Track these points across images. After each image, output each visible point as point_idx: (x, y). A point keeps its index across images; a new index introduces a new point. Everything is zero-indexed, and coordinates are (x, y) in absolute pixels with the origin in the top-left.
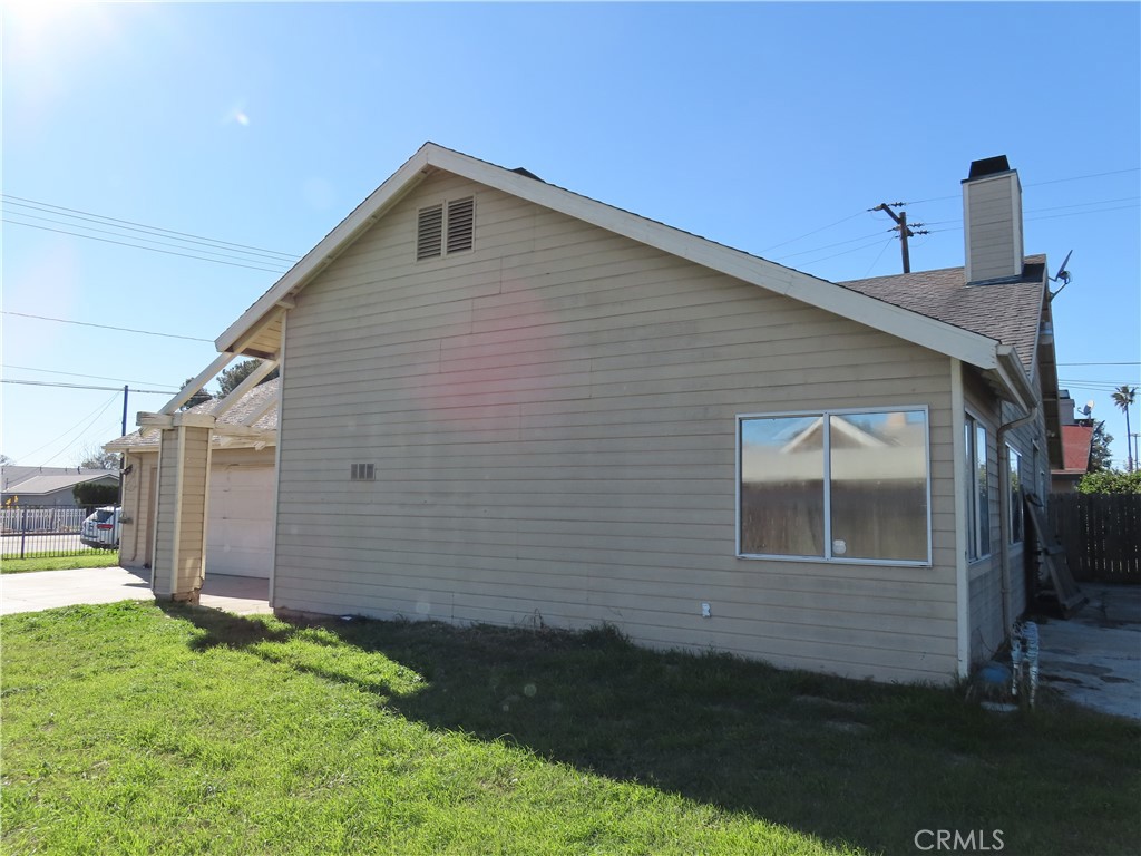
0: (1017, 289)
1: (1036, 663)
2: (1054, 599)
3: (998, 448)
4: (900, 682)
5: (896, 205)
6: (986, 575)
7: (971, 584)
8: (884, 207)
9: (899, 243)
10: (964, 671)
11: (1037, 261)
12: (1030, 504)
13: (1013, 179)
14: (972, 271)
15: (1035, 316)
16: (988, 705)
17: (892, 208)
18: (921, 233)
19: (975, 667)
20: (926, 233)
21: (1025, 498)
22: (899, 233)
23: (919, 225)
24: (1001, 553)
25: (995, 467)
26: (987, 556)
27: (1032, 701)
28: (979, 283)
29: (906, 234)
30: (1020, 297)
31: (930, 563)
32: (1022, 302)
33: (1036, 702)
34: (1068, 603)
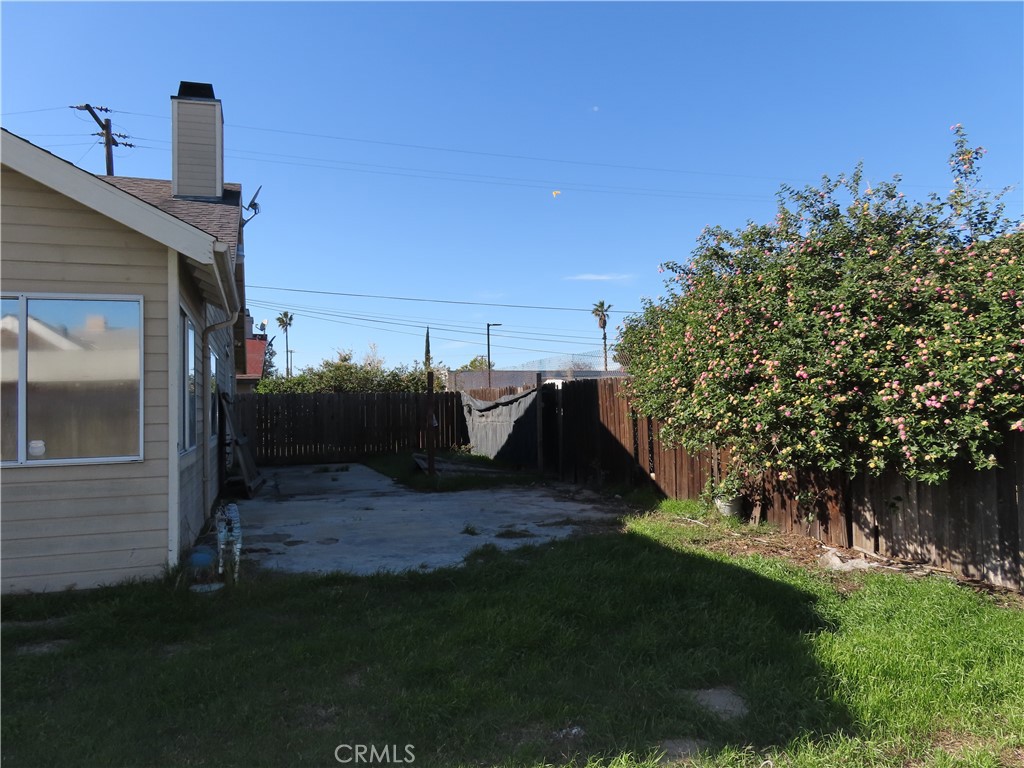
0: (219, 209)
1: (240, 540)
2: (241, 483)
3: (203, 347)
4: (107, 584)
5: (101, 110)
6: (192, 466)
7: (182, 474)
8: (88, 107)
9: (103, 150)
10: (173, 559)
11: (235, 189)
12: (224, 402)
13: (218, 108)
14: (178, 185)
15: (234, 234)
16: (197, 588)
17: (97, 112)
18: (126, 145)
19: (185, 554)
20: (131, 146)
21: (221, 396)
22: (103, 139)
23: (125, 137)
24: (203, 445)
25: (201, 365)
26: (194, 447)
27: (236, 575)
28: (184, 198)
29: (110, 142)
30: (222, 216)
31: (141, 457)
32: (224, 220)
33: (239, 576)
34: (252, 485)
